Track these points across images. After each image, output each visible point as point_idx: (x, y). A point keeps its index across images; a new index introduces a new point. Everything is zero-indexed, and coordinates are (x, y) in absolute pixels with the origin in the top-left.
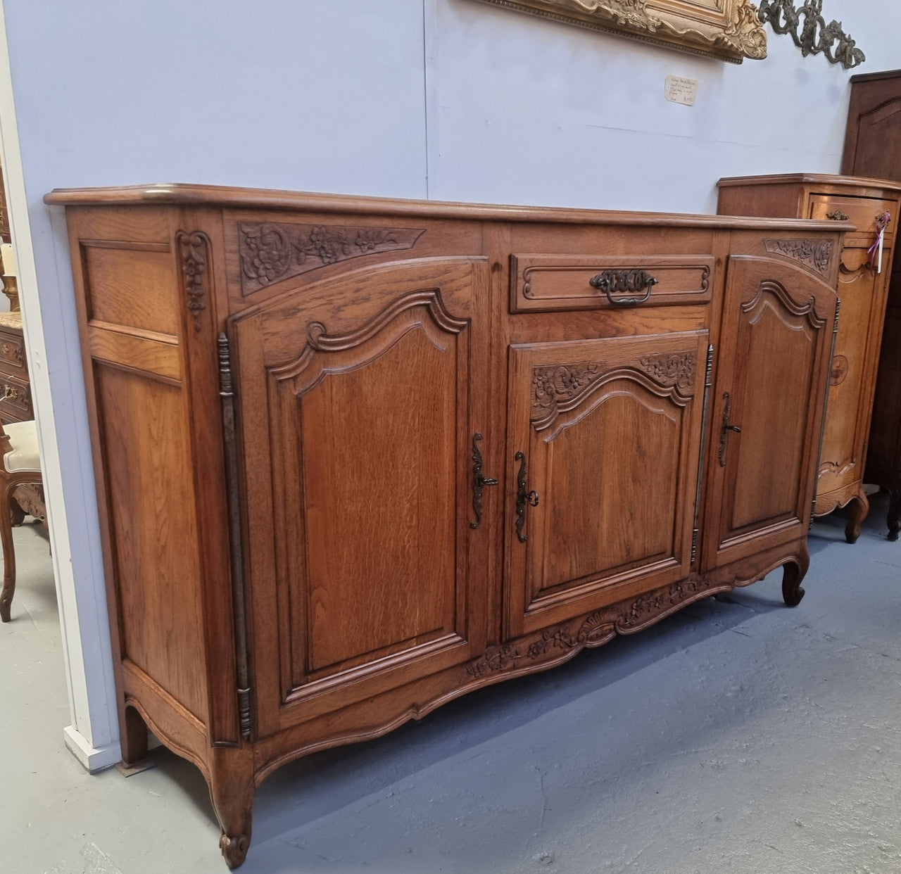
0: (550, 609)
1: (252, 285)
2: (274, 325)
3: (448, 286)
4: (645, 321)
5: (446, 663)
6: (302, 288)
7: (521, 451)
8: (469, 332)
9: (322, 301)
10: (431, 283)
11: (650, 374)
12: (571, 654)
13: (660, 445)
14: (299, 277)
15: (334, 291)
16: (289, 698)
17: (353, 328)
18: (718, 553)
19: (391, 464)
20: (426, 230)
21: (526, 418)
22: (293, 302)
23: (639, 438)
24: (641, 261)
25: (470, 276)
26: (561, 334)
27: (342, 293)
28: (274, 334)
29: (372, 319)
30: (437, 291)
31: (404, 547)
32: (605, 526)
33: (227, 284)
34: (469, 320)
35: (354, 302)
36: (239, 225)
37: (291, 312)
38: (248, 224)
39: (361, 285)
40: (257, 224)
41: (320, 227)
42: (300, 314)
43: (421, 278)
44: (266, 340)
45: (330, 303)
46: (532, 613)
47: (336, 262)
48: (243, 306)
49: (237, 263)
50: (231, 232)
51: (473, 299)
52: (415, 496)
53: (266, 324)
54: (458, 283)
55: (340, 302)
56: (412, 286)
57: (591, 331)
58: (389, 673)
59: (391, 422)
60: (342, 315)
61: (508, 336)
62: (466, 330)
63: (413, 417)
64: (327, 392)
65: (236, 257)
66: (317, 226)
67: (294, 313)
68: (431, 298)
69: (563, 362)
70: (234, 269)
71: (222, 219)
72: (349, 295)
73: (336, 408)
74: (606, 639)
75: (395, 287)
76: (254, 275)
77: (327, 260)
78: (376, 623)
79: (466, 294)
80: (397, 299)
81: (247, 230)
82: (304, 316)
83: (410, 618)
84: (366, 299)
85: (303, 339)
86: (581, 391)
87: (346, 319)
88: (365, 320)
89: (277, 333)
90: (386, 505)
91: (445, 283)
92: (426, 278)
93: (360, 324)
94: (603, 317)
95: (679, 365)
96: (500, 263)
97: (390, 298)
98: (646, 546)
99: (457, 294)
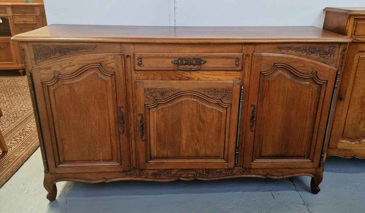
0: (158, 164)
1: (39, 61)
2: (43, 72)
3: (104, 62)
4: (203, 75)
5: (113, 170)
6: (54, 62)
7: (141, 113)
8: (115, 76)
9: (58, 66)
10: (98, 61)
11: (205, 94)
12: (172, 180)
13: (213, 119)
14: (53, 59)
15: (62, 63)
16: (58, 166)
17: (70, 73)
18: (252, 163)
19: (87, 111)
20: (97, 46)
21: (142, 104)
22: (49, 65)
23: (200, 116)
24: (197, 55)
25: (114, 59)
26: (160, 78)
27: (65, 64)
28: (43, 74)
29: (76, 71)
30: (101, 64)
31: (94, 135)
32: (184, 142)
33: (31, 61)
34: (115, 72)
35: (69, 66)
36: (33, 45)
37: (49, 68)
38: (36, 45)
39: (71, 62)
40: (39, 45)
41: (59, 46)
42: (51, 69)
43: (93, 60)
44: (41, 75)
45: (61, 66)
46: (150, 164)
47: (65, 55)
48: (36, 66)
49: (34, 55)
50: (31, 48)
51: (116, 66)
52: (97, 121)
53: (41, 71)
54: (109, 61)
55: (65, 66)
56: (90, 62)
57: (174, 77)
58: (92, 168)
59: (86, 100)
60: (65, 69)
61: (135, 78)
62: (114, 75)
63: (94, 99)
64: (63, 90)
65: (33, 53)
66: (58, 45)
67: (49, 69)
68: (99, 66)
69: (158, 87)
70: (33, 57)
71: (28, 44)
72: (67, 64)
73: (66, 94)
74: (190, 179)
75: (84, 62)
76: (39, 58)
77: (62, 54)
78: (86, 154)
79: (113, 65)
80: (85, 66)
81: (35, 47)
82: (53, 69)
83: (98, 154)
84: (74, 66)
85: (53, 76)
86: (168, 98)
87: (67, 71)
88: (74, 71)
89: (44, 74)
90: (87, 122)
91: (104, 61)
92: (96, 60)
93: (72, 72)
94: (180, 73)
95: (222, 92)
96: (130, 55)
97: (81, 65)
98: (207, 153)
99: (108, 65)
